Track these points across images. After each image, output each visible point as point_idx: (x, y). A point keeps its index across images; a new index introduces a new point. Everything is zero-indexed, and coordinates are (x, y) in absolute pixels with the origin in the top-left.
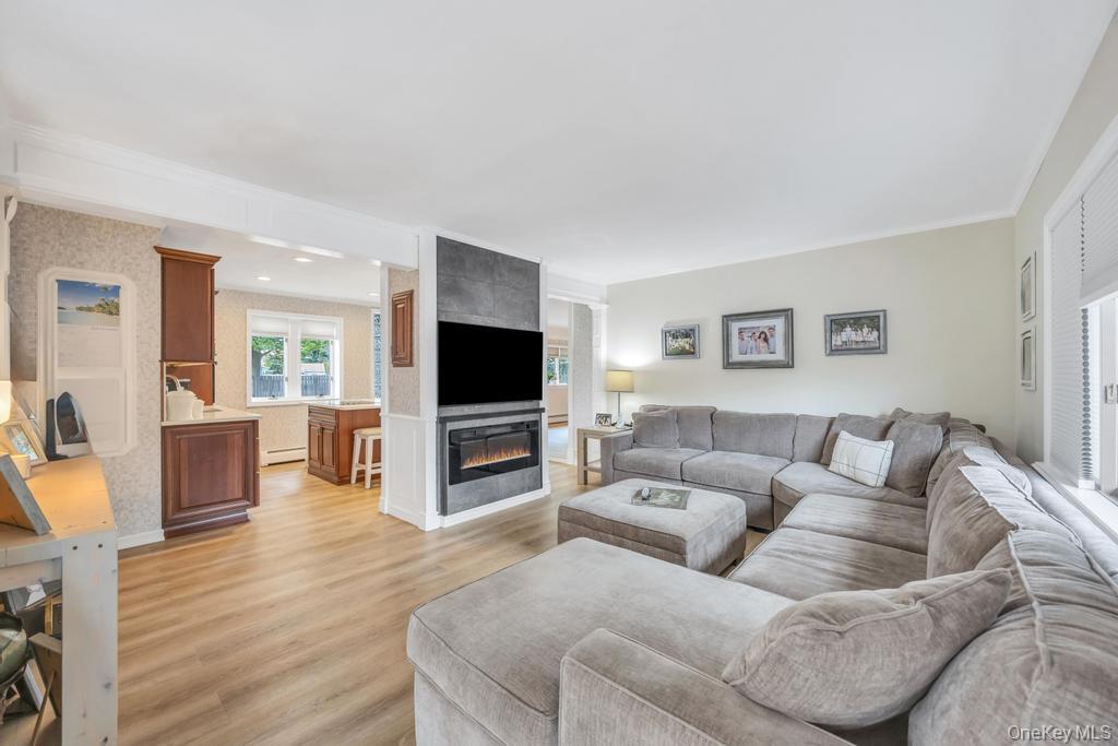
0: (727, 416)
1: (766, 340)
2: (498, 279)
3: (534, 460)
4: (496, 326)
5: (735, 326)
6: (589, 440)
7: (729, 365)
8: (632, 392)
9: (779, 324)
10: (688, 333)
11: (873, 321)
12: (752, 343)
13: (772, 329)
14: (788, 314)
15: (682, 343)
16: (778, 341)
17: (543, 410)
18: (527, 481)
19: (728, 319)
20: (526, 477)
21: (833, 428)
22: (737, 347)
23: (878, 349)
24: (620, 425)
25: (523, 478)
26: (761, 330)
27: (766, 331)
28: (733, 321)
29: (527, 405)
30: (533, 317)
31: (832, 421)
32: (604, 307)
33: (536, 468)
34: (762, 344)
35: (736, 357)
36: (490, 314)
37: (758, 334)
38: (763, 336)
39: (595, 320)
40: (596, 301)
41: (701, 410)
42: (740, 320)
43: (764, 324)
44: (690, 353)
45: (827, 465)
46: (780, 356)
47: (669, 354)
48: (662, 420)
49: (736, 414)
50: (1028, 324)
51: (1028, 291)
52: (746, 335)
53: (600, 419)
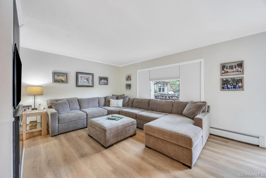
1: (88, 80)
7: (77, 86)
8: (42, 95)
9: (91, 76)
10: (64, 75)
11: (106, 79)
13: (89, 78)
14: (93, 74)
15: (61, 78)
16: (90, 81)
19: (78, 73)
21: (107, 99)
22: (80, 81)
23: (107, 84)
26: (87, 77)
27: (88, 78)
31: (105, 98)
38: (87, 79)
41: (74, 99)
42: (81, 74)
43: (87, 76)
44: (65, 81)
45: (109, 106)
47: (55, 81)
48: (64, 103)
49: (85, 99)
50: (129, 82)
51: (129, 78)
52: (83, 78)
53: (24, 108)
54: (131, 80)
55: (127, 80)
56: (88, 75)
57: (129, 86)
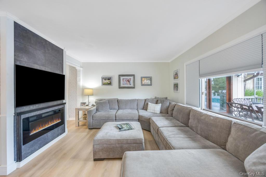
0: (121, 100)
1: (129, 82)
2: (47, 51)
3: (62, 123)
4: (46, 70)
5: (122, 78)
6: (79, 111)
7: (120, 88)
8: (93, 95)
9: (132, 78)
10: (109, 79)
12: (126, 82)
13: (130, 79)
14: (134, 75)
15: (107, 81)
16: (132, 82)
17: (65, 103)
18: (60, 131)
19: (120, 76)
20: (59, 129)
21: (146, 101)
22: (122, 83)
24: (90, 105)
25: (58, 131)
26: (128, 79)
27: (129, 79)
28: (121, 76)
29: (59, 102)
30: (61, 69)
31: (145, 100)
32: (81, 69)
33: (63, 125)
34: (128, 83)
35: (122, 85)
36: (43, 65)
37: (127, 80)
38: (128, 81)
39: (78, 73)
40: (79, 67)
41: (115, 99)
42: (123, 76)
43: (128, 78)
44: (110, 84)
45: (147, 110)
46: (132, 85)
47: (104, 84)
48: (105, 103)
49: (123, 100)
50: (176, 81)
51: (176, 76)
52: (124, 80)
53: (82, 104)
54: (178, 78)
55: (175, 78)
56: (129, 76)
57: (176, 86)
